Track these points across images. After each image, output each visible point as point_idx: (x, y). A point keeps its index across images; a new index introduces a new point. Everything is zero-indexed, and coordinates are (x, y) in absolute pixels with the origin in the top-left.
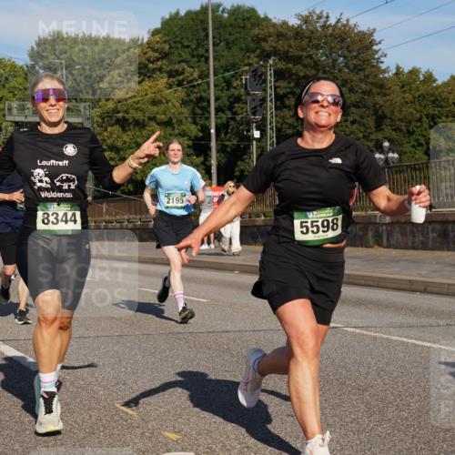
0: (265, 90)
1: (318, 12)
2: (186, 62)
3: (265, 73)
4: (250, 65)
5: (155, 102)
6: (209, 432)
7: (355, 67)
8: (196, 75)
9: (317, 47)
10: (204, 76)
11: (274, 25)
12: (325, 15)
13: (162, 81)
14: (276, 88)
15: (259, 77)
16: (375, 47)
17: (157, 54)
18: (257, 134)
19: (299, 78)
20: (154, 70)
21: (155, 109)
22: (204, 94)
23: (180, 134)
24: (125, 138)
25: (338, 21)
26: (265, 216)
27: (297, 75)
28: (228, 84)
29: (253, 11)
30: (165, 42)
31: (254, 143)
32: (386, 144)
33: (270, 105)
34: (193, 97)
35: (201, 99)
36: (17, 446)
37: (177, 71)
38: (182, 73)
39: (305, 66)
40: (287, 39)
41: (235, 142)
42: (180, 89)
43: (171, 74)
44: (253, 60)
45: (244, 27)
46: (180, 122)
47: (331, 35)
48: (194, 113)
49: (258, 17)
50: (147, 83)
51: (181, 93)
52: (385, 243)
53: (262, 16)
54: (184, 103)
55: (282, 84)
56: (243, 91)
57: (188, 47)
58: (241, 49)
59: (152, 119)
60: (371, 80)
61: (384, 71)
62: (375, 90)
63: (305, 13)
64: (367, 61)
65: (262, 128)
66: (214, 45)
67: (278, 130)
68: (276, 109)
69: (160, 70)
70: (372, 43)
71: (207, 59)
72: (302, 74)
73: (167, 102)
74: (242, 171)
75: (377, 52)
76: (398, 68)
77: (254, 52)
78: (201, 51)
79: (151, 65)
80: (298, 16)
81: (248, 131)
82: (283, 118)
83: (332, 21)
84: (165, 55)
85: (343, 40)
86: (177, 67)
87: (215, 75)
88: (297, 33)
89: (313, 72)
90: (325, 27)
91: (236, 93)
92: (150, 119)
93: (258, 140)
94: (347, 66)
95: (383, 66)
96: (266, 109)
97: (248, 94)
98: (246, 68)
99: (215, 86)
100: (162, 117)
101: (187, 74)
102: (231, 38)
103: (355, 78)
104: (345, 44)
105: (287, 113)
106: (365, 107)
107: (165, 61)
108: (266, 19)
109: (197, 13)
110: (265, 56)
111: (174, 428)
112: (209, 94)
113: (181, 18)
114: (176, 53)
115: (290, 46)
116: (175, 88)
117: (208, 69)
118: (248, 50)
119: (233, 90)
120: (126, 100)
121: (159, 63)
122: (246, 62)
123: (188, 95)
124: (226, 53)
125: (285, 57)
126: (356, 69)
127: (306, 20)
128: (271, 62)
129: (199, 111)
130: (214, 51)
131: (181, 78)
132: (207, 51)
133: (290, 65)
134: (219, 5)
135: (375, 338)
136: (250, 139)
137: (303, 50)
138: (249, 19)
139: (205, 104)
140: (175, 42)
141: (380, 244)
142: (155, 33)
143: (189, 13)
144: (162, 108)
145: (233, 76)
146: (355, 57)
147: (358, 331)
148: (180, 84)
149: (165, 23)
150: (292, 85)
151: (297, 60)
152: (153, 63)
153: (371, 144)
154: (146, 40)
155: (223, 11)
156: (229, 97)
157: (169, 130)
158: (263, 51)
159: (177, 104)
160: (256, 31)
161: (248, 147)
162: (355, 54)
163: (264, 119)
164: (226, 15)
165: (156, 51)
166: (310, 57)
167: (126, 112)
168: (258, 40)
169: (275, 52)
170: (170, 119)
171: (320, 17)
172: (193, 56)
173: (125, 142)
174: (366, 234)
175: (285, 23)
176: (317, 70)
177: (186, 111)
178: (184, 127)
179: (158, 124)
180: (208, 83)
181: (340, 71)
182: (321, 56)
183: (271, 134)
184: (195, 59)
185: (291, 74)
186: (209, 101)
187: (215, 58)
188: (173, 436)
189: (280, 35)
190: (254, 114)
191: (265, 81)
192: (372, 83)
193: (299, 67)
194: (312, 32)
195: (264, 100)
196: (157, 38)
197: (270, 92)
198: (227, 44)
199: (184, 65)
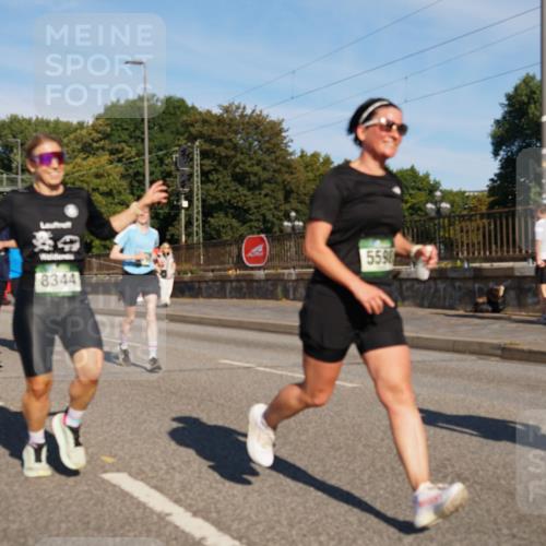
0: (192, 167)
1: (236, 103)
2: (125, 142)
3: (192, 153)
4: (179, 146)
5: (98, 176)
6: (141, 456)
7: (268, 149)
8: (133, 153)
9: (236, 133)
10: (140, 154)
11: (200, 113)
12: (242, 106)
13: (105, 158)
14: (201, 165)
15: (187, 156)
16: (284, 134)
17: (100, 135)
18: (185, 204)
19: (221, 158)
20: (98, 149)
21: (98, 181)
22: (140, 170)
23: (119, 203)
25: (254, 111)
26: (192, 273)
27: (219, 154)
28: (161, 161)
29: (182, 101)
30: (107, 125)
31: (183, 211)
32: (293, 214)
33: (197, 180)
34: (131, 171)
35: (137, 174)
37: (117, 150)
38: (122, 151)
39: (226, 148)
40: (211, 125)
41: (167, 211)
42: (120, 165)
43: (112, 152)
44: (182, 142)
45: (175, 114)
46: (120, 193)
47: (248, 123)
48: (132, 186)
49: (186, 107)
50: (92, 159)
51: (120, 168)
52: (291, 296)
53: (190, 105)
54: (123, 177)
55: (207, 162)
56: (173, 168)
57: (126, 129)
58: (172, 132)
60: (280, 160)
61: (291, 154)
62: (284, 169)
63: (226, 104)
64: (277, 145)
65: (189, 198)
66: (149, 128)
67: (204, 201)
68: (202, 182)
69: (103, 148)
70: (281, 131)
71: (143, 140)
72: (223, 154)
73: (109, 176)
74: (172, 235)
75: (285, 138)
76: (302, 152)
77: (182, 135)
78: (138, 133)
79: (95, 145)
80: (220, 106)
81: (178, 201)
82: (208, 190)
83: (248, 112)
84: (107, 136)
85: (257, 128)
86: (117, 146)
87: (150, 153)
88: (219, 120)
89: (233, 153)
90: (242, 116)
91: (168, 169)
92: (94, 190)
93: (186, 209)
94: (260, 148)
95: (290, 150)
96: (193, 183)
97: (178, 170)
98: (177, 148)
99: (150, 162)
100: (103, 189)
101: (126, 152)
102: (164, 124)
103: (267, 159)
104: (259, 131)
105: (210, 186)
106: (276, 182)
107: (107, 142)
108: (193, 108)
109: (134, 102)
110: (192, 138)
111: (111, 453)
112: (144, 169)
113: (121, 107)
114: (116, 134)
115: (213, 131)
116: (115, 164)
117: (144, 149)
118: (178, 133)
119: (165, 167)
120: (73, 173)
121: (102, 143)
122: (176, 142)
123: (127, 170)
124: (159, 135)
125: (209, 139)
126: (269, 151)
127: (227, 110)
128: (197, 143)
129: (136, 184)
130: (149, 133)
131: (121, 155)
132: (143, 133)
133: (214, 147)
134: (154, 96)
135: (281, 376)
136: (179, 208)
137: (225, 134)
138: (179, 107)
139: (141, 178)
140: (116, 125)
141: (287, 297)
142: (99, 117)
143: (128, 102)
144: (104, 180)
145: (165, 155)
146: (268, 142)
147: (268, 370)
148: (120, 160)
149: (108, 109)
150: (215, 163)
151: (219, 143)
152: (97, 142)
153: (281, 214)
154: (91, 123)
155: (157, 100)
156: (162, 173)
157: (110, 199)
158: (191, 134)
159: (118, 178)
160: (185, 118)
161: (178, 215)
162: (267, 138)
163: (191, 191)
164: (159, 104)
165: (99, 132)
166: (230, 140)
167: (74, 184)
168: (187, 125)
169: (201, 136)
170: (111, 190)
171: (238, 108)
172: (131, 137)
174: (276, 289)
175: (209, 112)
176: (236, 151)
177: (125, 183)
178: (123, 197)
179: (101, 194)
180: (144, 161)
181: (255, 152)
182: (239, 140)
183: (197, 204)
184: (133, 140)
185: (214, 154)
186: (144, 176)
187: (150, 140)
188: (109, 460)
189: (205, 122)
190: (183, 187)
191: (192, 160)
192: (282, 164)
193: (221, 148)
194: (231, 120)
195: (191, 175)
196: (100, 122)
197: (197, 169)
198: (161, 127)
199: (124, 145)
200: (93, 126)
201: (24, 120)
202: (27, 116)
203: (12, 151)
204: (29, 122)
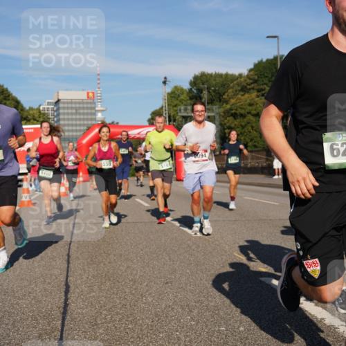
2: (266, 84)
5: (250, 105)
13: (254, 94)
17: (251, 81)
20: (250, 89)
21: (250, 108)
24: (236, 123)
30: (256, 75)
36: (188, 271)
37: (261, 89)
38: (264, 90)
42: (263, 98)
43: (259, 91)
50: (247, 95)
57: (267, 77)
59: (249, 113)
69: (253, 89)
73: (257, 104)
79: (248, 87)
84: (255, 81)
86: (262, 87)
92: (248, 113)
100: (254, 112)
101: (266, 90)
107: (255, 85)
109: (272, 60)
113: (264, 63)
114: (261, 80)
116: (260, 97)
120: (236, 104)
121: (253, 85)
131: (263, 92)
140: (261, 75)
142: (251, 70)
143: (267, 60)
144: (254, 107)
148: (263, 95)
149: (256, 65)
152: (249, 85)
173: (235, 125)
179: (252, 115)
196: (252, 73)
199: (265, 86)
200: (247, 75)
201: (208, 74)
202: (210, 72)
203: (202, 92)
204: (211, 75)
